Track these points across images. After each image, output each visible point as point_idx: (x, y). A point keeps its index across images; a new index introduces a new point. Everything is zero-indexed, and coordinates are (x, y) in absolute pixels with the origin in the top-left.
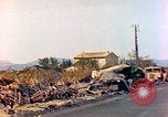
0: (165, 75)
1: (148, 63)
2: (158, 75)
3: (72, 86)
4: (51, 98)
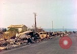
0: (48, 36)
1: (41, 30)
2: (45, 35)
3: (7, 41)
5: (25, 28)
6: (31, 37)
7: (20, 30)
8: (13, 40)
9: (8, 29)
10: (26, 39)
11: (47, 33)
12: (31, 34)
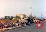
1: (34, 17)
3: (14, 24)
4: (8, 27)
5: (24, 16)
6: (28, 22)
7: (22, 17)
8: (17, 23)
9: (14, 17)
10: (25, 23)
11: (38, 19)
12: (28, 20)
